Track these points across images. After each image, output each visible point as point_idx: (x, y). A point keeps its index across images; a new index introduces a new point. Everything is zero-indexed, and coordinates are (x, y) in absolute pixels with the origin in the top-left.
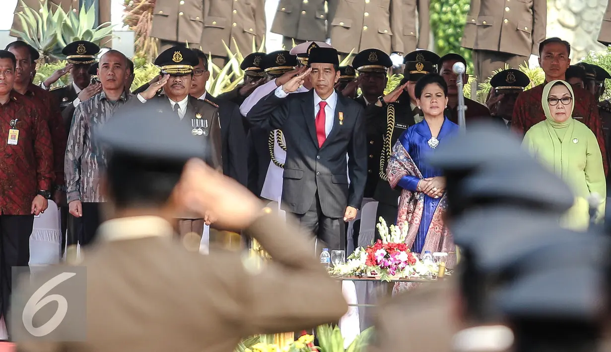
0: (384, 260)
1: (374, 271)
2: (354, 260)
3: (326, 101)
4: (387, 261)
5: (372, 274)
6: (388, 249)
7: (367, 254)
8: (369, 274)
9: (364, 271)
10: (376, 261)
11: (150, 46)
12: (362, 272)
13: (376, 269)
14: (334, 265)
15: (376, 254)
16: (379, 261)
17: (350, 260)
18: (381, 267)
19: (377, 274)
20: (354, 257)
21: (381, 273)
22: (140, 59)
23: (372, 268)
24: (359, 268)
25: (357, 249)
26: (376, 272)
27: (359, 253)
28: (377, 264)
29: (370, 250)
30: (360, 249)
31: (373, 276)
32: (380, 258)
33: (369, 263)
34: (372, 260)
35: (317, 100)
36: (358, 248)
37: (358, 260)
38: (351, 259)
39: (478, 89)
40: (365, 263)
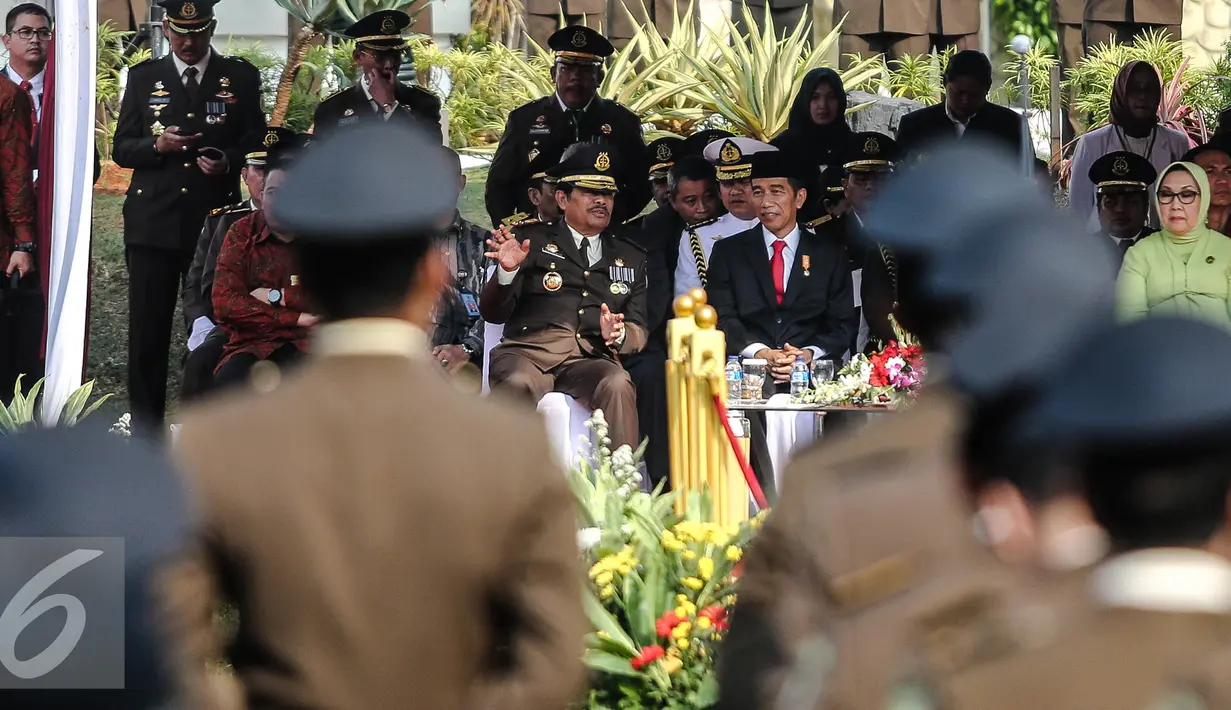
0: (901, 375)
1: (884, 395)
2: (849, 376)
3: (785, 239)
4: (906, 377)
5: (881, 400)
6: (909, 356)
7: (872, 366)
8: (876, 400)
9: (867, 395)
10: (888, 378)
11: (498, 13)
12: (864, 396)
13: (888, 391)
14: (815, 385)
15: (887, 366)
16: (892, 378)
17: (842, 377)
18: (896, 388)
19: (889, 400)
20: (850, 371)
21: (897, 398)
22: (481, 36)
23: (880, 390)
24: (858, 390)
25: (855, 359)
26: (889, 397)
27: (858, 363)
28: (890, 383)
29: (876, 359)
30: (860, 358)
31: (883, 403)
32: (893, 373)
33: (876, 381)
34: (881, 376)
35: (770, 238)
36: (856, 356)
37: (856, 376)
38: (845, 376)
39: (1063, 77)
40: (867, 380)
